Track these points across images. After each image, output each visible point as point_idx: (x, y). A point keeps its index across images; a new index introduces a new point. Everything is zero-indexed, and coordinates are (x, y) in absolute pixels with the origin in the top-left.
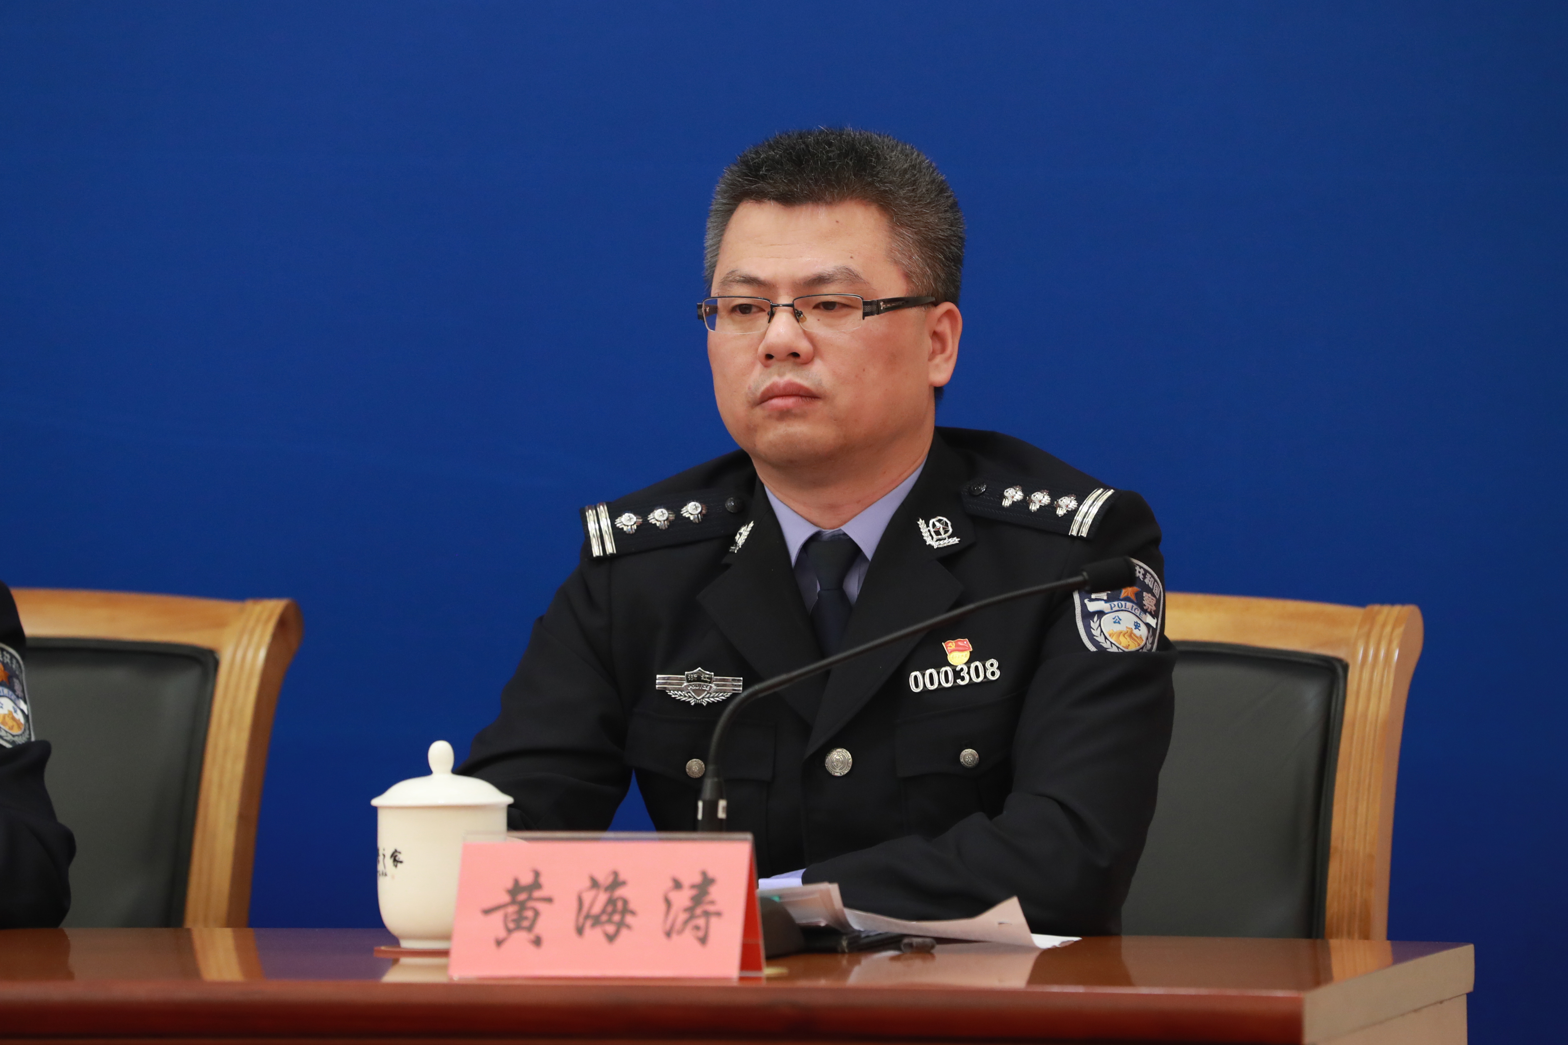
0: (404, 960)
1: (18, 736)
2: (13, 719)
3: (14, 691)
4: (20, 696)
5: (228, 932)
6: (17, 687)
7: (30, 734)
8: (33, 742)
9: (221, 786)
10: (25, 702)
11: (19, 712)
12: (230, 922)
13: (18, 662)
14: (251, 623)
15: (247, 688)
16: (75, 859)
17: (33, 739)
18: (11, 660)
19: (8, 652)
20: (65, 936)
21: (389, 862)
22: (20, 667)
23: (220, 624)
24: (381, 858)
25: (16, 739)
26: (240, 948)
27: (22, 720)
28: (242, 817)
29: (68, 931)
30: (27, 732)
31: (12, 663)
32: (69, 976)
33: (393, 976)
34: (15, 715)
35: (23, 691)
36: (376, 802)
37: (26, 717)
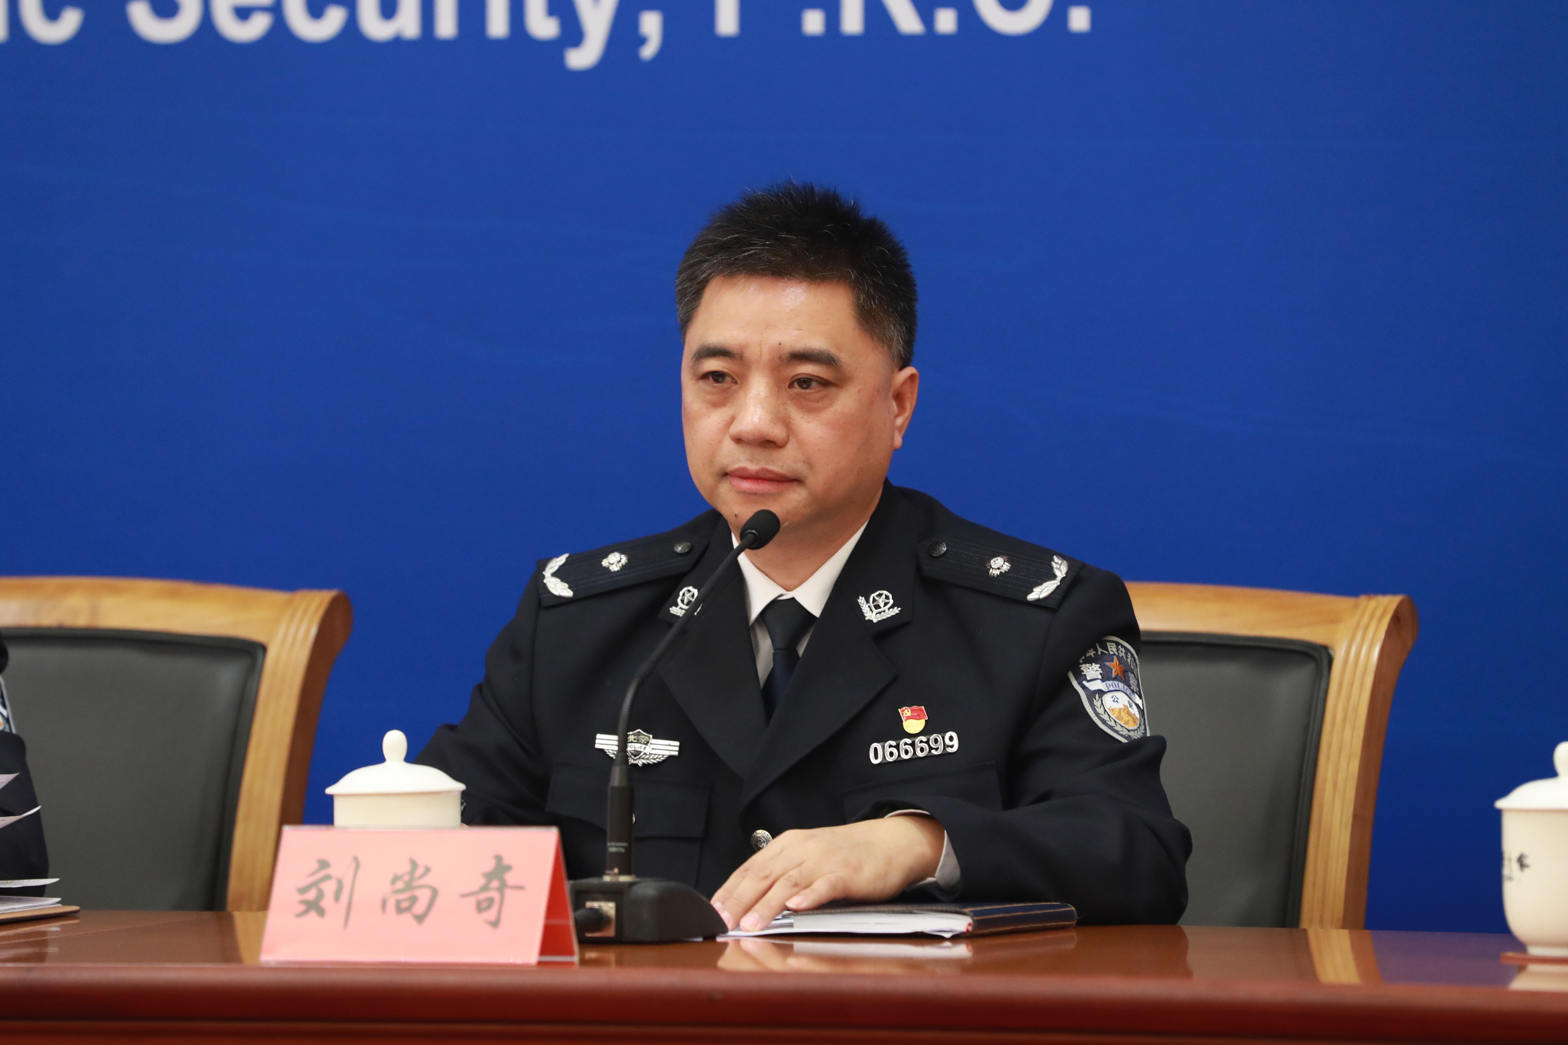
0: (1533, 968)
1: (1134, 730)
2: (1129, 713)
3: (1129, 686)
4: (1135, 690)
5: (1345, 934)
6: (1132, 681)
7: (1145, 729)
8: (1148, 737)
9: (1335, 785)
10: (1140, 697)
11: (1134, 706)
12: (1347, 923)
13: (1132, 656)
14: (1365, 620)
15: (1362, 685)
16: (1192, 855)
17: (1148, 734)
18: (1126, 654)
19: (1123, 646)
20: (1182, 934)
21: (1515, 866)
22: (1135, 661)
23: (1333, 620)
24: (1506, 862)
25: (1131, 734)
26: (1357, 951)
27: (1137, 715)
28: (1357, 817)
29: (1187, 929)
30: (1143, 727)
31: (1127, 658)
32: (1188, 973)
33: (1521, 984)
34: (1130, 709)
35: (1138, 686)
36: (1500, 804)
37: (1141, 711)
